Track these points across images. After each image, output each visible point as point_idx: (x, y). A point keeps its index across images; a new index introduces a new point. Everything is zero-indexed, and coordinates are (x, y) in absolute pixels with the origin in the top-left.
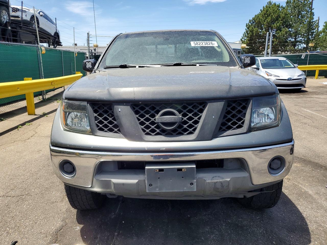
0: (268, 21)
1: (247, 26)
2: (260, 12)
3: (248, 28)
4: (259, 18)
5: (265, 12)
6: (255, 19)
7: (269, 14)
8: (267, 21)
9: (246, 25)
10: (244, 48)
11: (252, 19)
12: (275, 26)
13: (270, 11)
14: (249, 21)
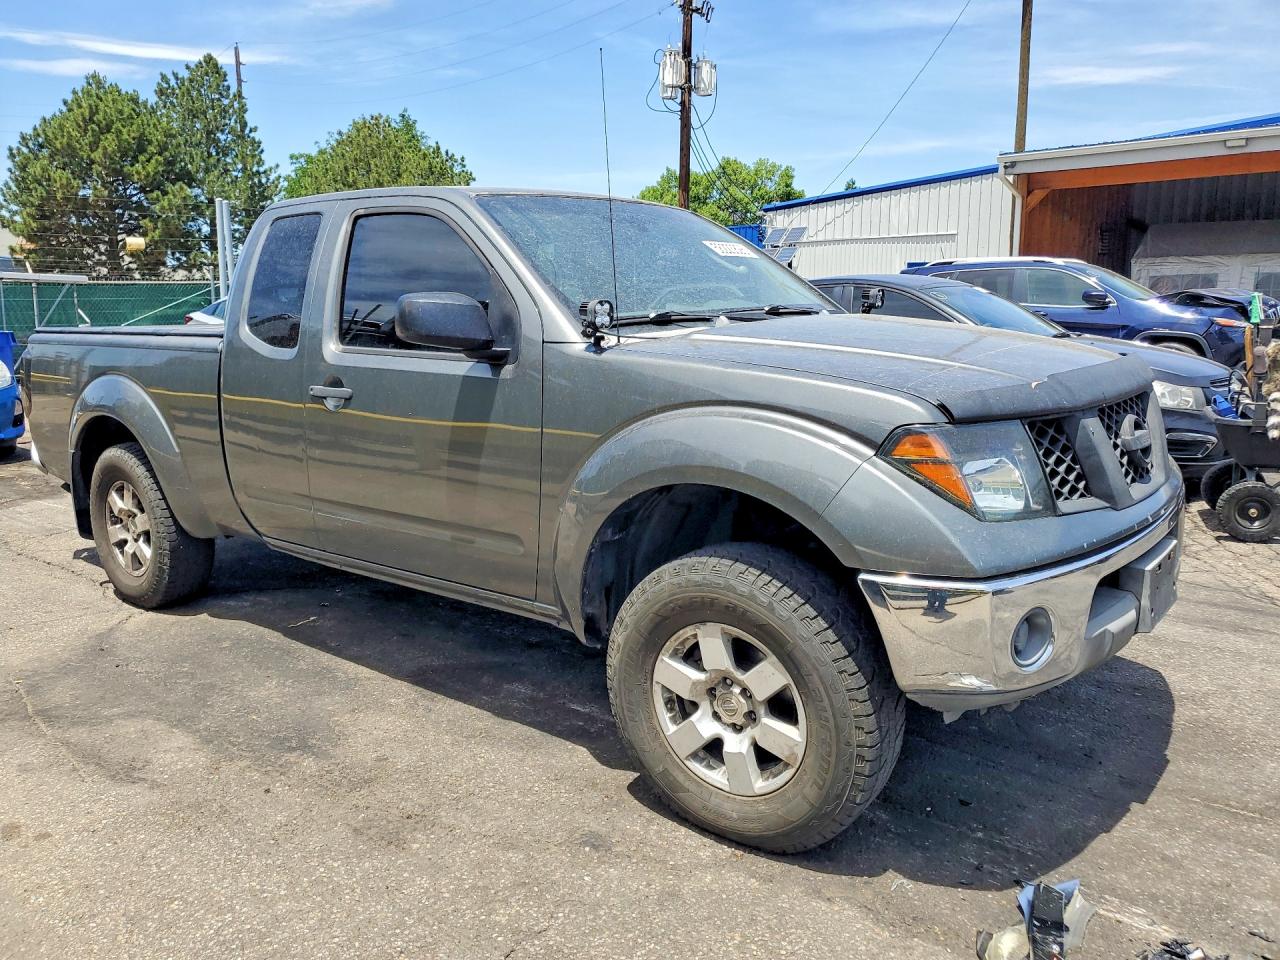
0: (110, 149)
1: (17, 159)
2: (64, 109)
3: (23, 168)
4: (69, 132)
5: (87, 114)
6: (50, 134)
7: (104, 122)
8: (105, 148)
9: (7, 153)
10: (18, 249)
11: (30, 131)
12: (138, 173)
13: (105, 112)
14: (19, 139)
